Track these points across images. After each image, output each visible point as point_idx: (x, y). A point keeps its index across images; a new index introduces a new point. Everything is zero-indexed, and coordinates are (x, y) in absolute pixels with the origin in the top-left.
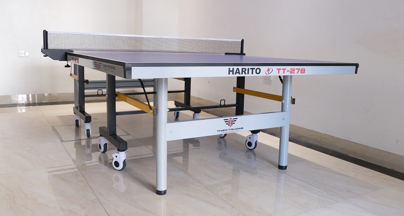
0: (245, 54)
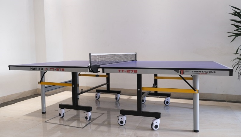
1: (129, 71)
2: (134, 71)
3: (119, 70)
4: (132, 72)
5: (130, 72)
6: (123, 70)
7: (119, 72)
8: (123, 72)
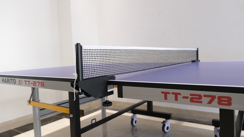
0: (199, 61)
1: (200, 97)
2: (216, 100)
3: (166, 94)
4: (210, 102)
5: (201, 102)
6: (176, 95)
7: (166, 98)
8: (176, 99)
